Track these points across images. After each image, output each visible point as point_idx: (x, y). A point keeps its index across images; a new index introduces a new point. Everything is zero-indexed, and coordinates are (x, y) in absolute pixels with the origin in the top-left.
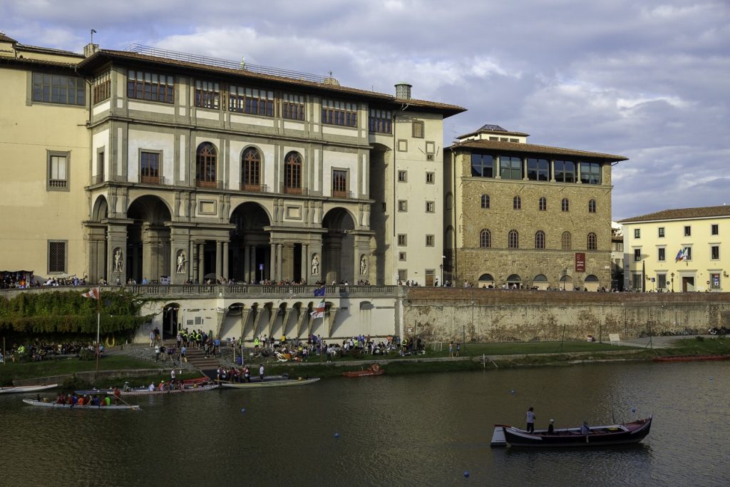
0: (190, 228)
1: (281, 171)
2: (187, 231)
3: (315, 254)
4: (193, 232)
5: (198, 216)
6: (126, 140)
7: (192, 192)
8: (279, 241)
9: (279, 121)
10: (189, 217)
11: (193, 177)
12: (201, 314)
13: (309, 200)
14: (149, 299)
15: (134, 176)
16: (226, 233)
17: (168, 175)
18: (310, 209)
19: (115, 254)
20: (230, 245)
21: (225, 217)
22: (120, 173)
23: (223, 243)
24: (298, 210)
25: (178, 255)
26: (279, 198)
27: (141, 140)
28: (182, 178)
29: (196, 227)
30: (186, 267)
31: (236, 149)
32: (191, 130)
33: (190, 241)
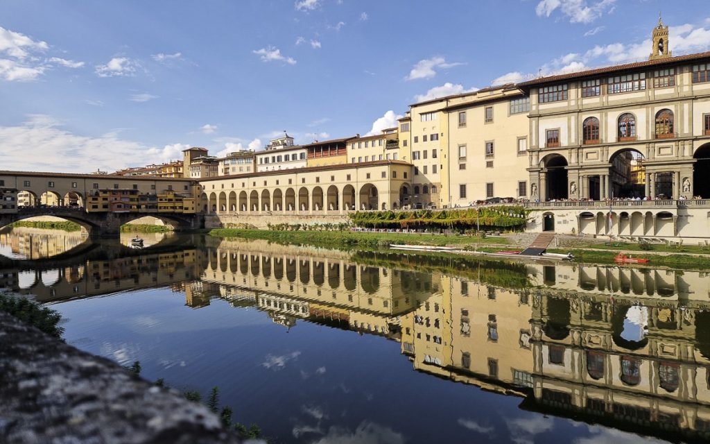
0: (579, 169)
1: (652, 124)
2: (577, 171)
3: (686, 178)
4: (580, 172)
5: (585, 162)
6: (538, 126)
7: (579, 149)
8: (651, 172)
9: (650, 92)
10: (578, 162)
11: (581, 138)
12: (566, 218)
13: (679, 141)
14: (533, 210)
15: (542, 144)
16: (607, 170)
17: (564, 142)
18: (680, 147)
19: (532, 187)
20: (610, 177)
21: (605, 160)
22: (534, 144)
23: (604, 176)
24: (670, 149)
25: (571, 185)
26: (650, 143)
27: (547, 124)
28: (573, 140)
29: (581, 168)
30: (577, 191)
31: (613, 117)
32: (578, 112)
33: (579, 177)
